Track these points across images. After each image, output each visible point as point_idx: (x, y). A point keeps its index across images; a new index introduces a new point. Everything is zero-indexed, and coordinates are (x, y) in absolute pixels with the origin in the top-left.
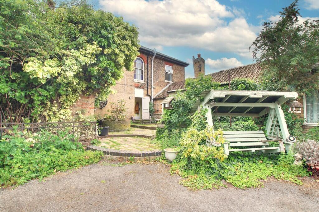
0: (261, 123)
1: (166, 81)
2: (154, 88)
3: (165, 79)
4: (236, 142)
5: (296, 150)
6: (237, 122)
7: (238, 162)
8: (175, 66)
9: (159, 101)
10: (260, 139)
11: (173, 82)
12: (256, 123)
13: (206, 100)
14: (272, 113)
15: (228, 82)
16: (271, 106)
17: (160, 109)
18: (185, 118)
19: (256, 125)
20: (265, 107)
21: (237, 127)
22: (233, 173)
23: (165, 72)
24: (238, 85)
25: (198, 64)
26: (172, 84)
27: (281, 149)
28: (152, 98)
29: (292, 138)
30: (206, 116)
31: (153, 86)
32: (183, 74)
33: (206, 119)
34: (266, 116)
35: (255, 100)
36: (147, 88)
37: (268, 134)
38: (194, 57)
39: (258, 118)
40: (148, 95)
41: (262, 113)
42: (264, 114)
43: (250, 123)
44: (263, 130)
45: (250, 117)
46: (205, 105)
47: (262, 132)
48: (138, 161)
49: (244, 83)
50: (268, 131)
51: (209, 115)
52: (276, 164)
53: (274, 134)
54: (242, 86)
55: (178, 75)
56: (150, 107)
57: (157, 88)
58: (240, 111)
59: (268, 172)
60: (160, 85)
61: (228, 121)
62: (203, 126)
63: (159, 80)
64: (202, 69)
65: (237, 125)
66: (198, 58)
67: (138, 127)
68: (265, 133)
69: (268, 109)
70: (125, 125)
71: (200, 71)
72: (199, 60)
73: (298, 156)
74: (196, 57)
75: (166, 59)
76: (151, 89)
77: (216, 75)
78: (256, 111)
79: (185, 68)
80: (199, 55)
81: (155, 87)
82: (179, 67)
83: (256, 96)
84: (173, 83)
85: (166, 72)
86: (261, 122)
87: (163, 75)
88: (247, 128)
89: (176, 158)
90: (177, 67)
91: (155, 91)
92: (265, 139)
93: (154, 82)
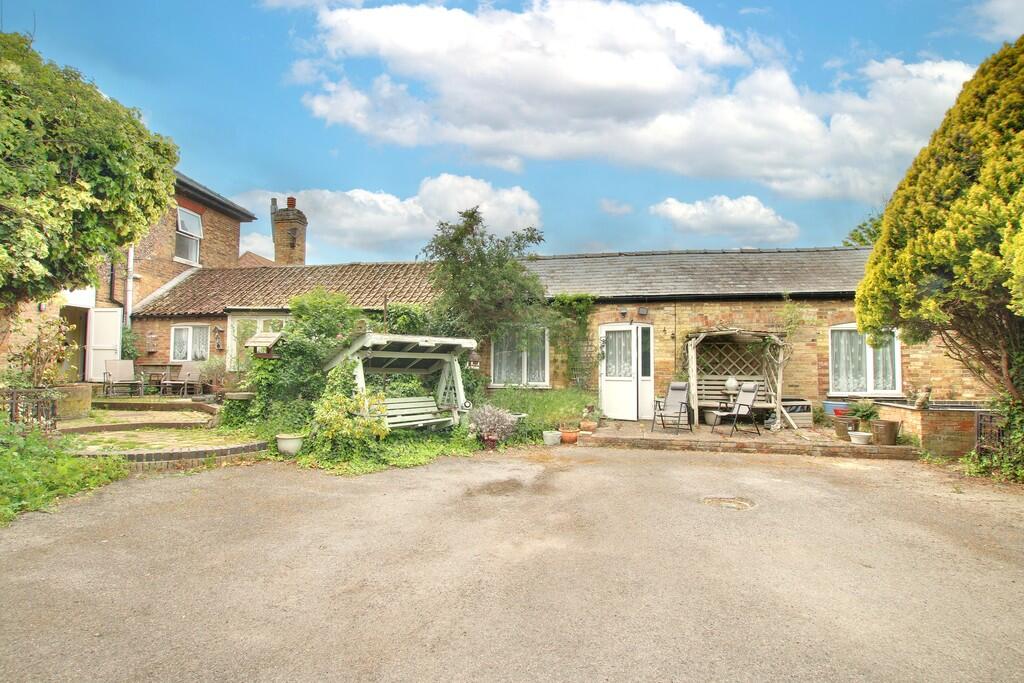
0: (430, 385)
1: (177, 259)
2: (135, 279)
3: (174, 252)
4: (395, 416)
5: (471, 420)
6: (394, 385)
7: (400, 444)
8: (209, 215)
9: (157, 324)
10: (429, 410)
11: (201, 266)
12: (424, 386)
13: (357, 346)
14: (446, 368)
15: (383, 308)
16: (445, 357)
17: (161, 348)
18: (309, 378)
19: (423, 389)
20: (436, 360)
21: (394, 392)
22: (396, 454)
23: (177, 230)
24: (399, 316)
25: (288, 226)
26: (202, 273)
27: (455, 419)
28: (129, 313)
29: (467, 404)
30: (354, 373)
31: (133, 273)
32: (234, 243)
33: (354, 377)
34: (439, 373)
35: (425, 349)
36: (112, 276)
37: (440, 401)
38: (274, 201)
39: (426, 376)
40: (112, 300)
41: (433, 369)
42: (436, 370)
43: (414, 385)
44: (434, 396)
45: (414, 374)
46: (353, 355)
47: (432, 398)
48: (224, 464)
49: (407, 314)
50: (441, 396)
51: (359, 372)
52: (448, 442)
53: (448, 400)
54: (404, 319)
55: (220, 246)
56: (123, 342)
57: (145, 278)
58: (401, 364)
59: (437, 451)
60: (160, 269)
61: (377, 382)
62: (349, 390)
63: (153, 253)
64: (298, 242)
65: (393, 389)
66: (287, 210)
67: (104, 408)
68: (436, 401)
69: (442, 362)
70: (79, 401)
71: (293, 246)
72: (291, 217)
73: (473, 426)
74: (282, 205)
75: (185, 190)
76: (125, 279)
77: (341, 271)
78: (425, 364)
79: (242, 224)
80: (291, 202)
81: (138, 276)
82: (225, 220)
83: (427, 344)
84: (204, 270)
85: (180, 229)
86: (430, 383)
87: (170, 241)
88: (410, 394)
89: (302, 448)
90: (216, 219)
91: (138, 288)
92: (435, 409)
93: (135, 260)
